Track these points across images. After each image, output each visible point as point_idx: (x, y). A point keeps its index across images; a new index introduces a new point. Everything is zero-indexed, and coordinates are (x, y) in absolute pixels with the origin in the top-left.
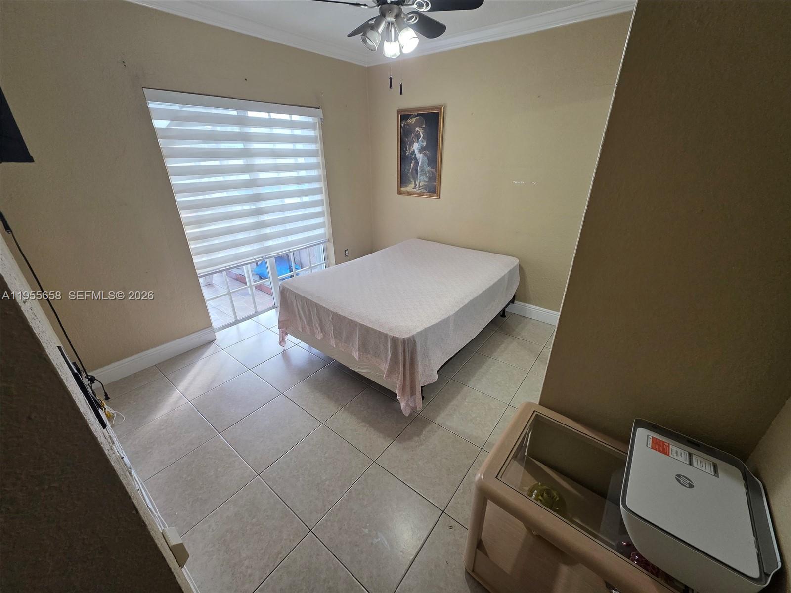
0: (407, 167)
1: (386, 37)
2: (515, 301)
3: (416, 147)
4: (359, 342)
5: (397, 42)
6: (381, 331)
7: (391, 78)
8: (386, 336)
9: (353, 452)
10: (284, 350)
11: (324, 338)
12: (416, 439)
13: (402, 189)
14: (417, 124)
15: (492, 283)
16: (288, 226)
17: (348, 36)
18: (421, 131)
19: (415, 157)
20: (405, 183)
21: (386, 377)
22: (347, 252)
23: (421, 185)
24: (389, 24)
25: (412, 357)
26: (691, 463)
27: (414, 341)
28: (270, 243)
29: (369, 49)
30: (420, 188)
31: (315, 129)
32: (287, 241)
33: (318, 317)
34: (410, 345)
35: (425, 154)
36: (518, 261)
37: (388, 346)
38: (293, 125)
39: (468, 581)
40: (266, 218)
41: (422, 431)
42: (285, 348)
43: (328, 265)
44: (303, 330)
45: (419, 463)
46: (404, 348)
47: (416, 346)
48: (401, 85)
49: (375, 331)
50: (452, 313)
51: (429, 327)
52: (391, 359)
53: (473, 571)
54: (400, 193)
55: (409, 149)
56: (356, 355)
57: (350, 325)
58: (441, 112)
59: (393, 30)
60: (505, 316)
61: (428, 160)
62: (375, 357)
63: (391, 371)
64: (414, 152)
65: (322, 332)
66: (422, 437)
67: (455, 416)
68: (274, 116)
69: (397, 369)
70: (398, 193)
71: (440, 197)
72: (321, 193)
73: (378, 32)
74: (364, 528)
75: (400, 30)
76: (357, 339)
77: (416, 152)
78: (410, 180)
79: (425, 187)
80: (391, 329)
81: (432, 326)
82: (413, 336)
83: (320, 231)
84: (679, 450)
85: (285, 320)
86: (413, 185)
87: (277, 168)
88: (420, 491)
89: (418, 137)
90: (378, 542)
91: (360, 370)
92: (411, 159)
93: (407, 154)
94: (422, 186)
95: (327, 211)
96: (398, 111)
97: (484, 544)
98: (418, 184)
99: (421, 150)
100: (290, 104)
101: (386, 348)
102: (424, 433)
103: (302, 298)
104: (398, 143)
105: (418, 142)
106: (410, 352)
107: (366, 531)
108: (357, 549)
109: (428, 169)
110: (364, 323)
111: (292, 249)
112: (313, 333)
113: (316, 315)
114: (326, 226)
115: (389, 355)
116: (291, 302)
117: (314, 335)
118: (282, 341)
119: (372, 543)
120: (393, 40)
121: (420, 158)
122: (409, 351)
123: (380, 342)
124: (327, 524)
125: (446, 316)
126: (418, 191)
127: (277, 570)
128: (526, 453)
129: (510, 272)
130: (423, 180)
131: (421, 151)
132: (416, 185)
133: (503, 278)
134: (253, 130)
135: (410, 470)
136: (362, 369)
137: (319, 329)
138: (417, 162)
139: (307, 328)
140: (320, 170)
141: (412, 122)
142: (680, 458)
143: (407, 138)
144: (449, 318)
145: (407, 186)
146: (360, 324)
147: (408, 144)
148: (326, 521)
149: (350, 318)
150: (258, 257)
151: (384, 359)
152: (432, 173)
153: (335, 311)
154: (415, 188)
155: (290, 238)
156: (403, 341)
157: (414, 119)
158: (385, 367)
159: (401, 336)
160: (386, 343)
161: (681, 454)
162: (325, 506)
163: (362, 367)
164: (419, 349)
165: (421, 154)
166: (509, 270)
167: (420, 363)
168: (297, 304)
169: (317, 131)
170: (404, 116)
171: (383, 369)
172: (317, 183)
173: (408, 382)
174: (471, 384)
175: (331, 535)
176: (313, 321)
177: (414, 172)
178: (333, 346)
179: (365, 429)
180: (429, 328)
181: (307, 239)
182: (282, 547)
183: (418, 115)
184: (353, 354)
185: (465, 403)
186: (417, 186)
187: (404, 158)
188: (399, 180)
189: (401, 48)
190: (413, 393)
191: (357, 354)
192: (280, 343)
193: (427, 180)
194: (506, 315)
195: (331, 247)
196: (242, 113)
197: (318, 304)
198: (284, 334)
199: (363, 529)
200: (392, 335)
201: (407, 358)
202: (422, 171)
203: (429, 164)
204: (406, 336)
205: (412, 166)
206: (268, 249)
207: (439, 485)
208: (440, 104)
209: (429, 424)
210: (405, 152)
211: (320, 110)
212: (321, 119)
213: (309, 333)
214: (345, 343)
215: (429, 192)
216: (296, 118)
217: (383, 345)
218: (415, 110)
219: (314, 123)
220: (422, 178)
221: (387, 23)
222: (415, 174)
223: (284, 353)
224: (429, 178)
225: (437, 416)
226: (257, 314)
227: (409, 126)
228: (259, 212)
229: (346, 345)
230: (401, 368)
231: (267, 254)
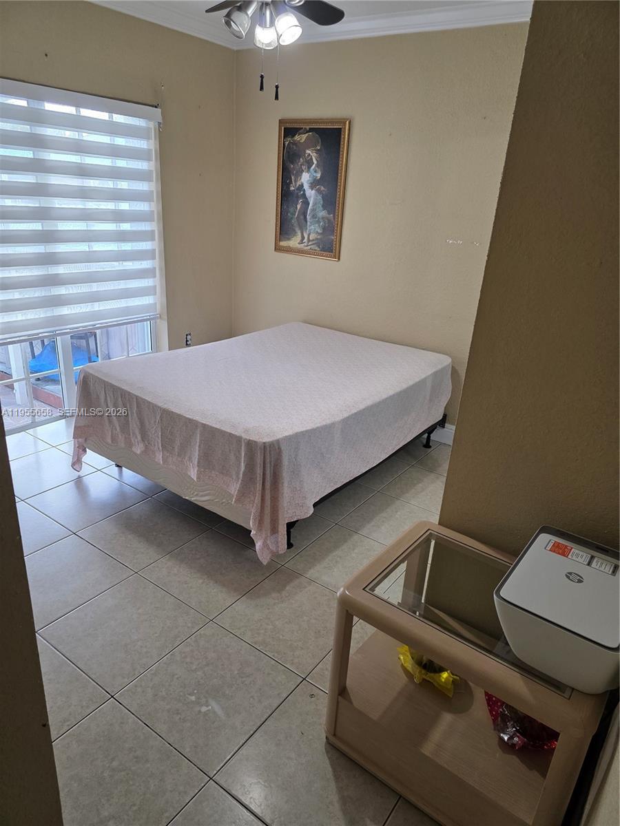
0: (291, 210)
1: (259, 19)
2: (446, 425)
3: (305, 178)
4: (199, 451)
5: (272, 30)
6: (233, 433)
7: (262, 77)
8: (239, 439)
9: (180, 608)
10: (79, 477)
11: (146, 450)
12: (274, 595)
13: (283, 243)
14: (308, 144)
15: (405, 386)
16: (95, 287)
17: (207, 11)
18: (314, 156)
19: (304, 195)
20: (287, 234)
21: (235, 502)
22: (189, 337)
23: (311, 239)
24: (263, 4)
25: (275, 473)
26: (589, 564)
27: (279, 448)
28: (65, 311)
29: (234, 35)
30: (310, 243)
31: (149, 139)
32: (92, 310)
33: (140, 419)
34: (272, 452)
35: (319, 191)
36: (449, 360)
37: (241, 455)
38: (113, 129)
39: (327, 752)
40: (61, 270)
41: (285, 586)
42: (82, 473)
43: (156, 347)
44: (113, 439)
45: (277, 623)
46: (264, 457)
47: (281, 456)
48: (277, 87)
49: (223, 433)
50: (338, 419)
51: (302, 432)
52: (244, 474)
53: (335, 735)
54: (278, 248)
55: (296, 181)
56: (193, 473)
57: (186, 426)
58: (345, 128)
59: (268, 13)
60: (430, 447)
61: (323, 201)
62: (223, 474)
63: (243, 493)
64: (302, 186)
65: (143, 441)
66: (284, 593)
67: (335, 570)
68: (85, 112)
69: (252, 489)
70: (276, 249)
71: (339, 259)
72: (153, 239)
73: (247, 15)
74: (189, 695)
75: (278, 13)
76: (197, 448)
77: (306, 187)
78: (294, 230)
79: (318, 242)
80: (246, 431)
81: (307, 431)
82: (278, 441)
83: (148, 300)
84: (581, 553)
85: (85, 426)
86: (299, 238)
87: (84, 194)
88: (274, 656)
89: (310, 163)
90: (208, 710)
91: (198, 498)
92: (298, 198)
93: (292, 188)
94: (313, 240)
95: (161, 269)
96: (281, 122)
97: (349, 692)
98: (306, 236)
99: (313, 184)
100: (112, 96)
101: (238, 459)
102: (287, 588)
103: (115, 389)
104: (278, 172)
105: (308, 171)
106: (272, 465)
107: (193, 698)
108: (178, 718)
109: (322, 213)
110: (207, 423)
111: (98, 323)
112: (130, 445)
113: (135, 414)
114: (157, 293)
115: (243, 468)
116: (98, 396)
117: (131, 448)
118: (77, 463)
119: (200, 711)
120: (268, 26)
121: (310, 197)
122: (271, 462)
123: (230, 450)
124: (136, 690)
125: (328, 422)
126: (306, 248)
127: (63, 738)
128: (423, 601)
129: (435, 374)
130: (313, 230)
131: (312, 186)
132: (303, 238)
133: (423, 381)
134: (50, 132)
135: (262, 631)
136: (202, 496)
137: (139, 437)
138: (306, 203)
139: (120, 436)
140: (152, 203)
141: (301, 140)
142: (579, 559)
143: (292, 163)
144: (333, 424)
145: (289, 239)
146: (203, 424)
147: (293, 175)
148: (136, 686)
149: (187, 416)
150: (43, 332)
151: (234, 477)
152: (329, 220)
153: (165, 406)
154: (301, 242)
155: (98, 307)
156: (263, 447)
157: (304, 137)
158: (234, 488)
159: (261, 440)
160: (239, 452)
161: (582, 557)
162: (134, 670)
163: (201, 493)
164: (285, 461)
165: (313, 191)
166: (434, 370)
167: (286, 484)
168: (106, 399)
169: (152, 142)
170: (289, 130)
171: (232, 493)
172: (147, 223)
173: (268, 510)
174: (364, 531)
175: (141, 702)
176: (131, 425)
177: (302, 217)
178: (159, 464)
179: (201, 581)
180: (303, 434)
181: (126, 311)
182: (70, 714)
183: (311, 130)
184: (189, 474)
185: (354, 555)
186: (305, 240)
187: (287, 195)
188: (278, 228)
189: (279, 37)
190: (274, 530)
191: (196, 471)
192: (73, 465)
193: (320, 231)
194: (431, 444)
195: (163, 327)
196: (35, 104)
197: (140, 398)
198: (80, 450)
199: (187, 696)
200: (248, 438)
201: (268, 472)
202: (314, 216)
203: (324, 207)
204: (267, 440)
205: (298, 208)
206: (61, 320)
207: (302, 648)
208: (345, 117)
209: (297, 578)
210: (288, 185)
211: (159, 110)
212: (159, 123)
213: (123, 445)
214: (179, 455)
215: (323, 250)
216: (119, 118)
217: (235, 454)
218: (306, 123)
219: (148, 129)
220: (312, 227)
221: (260, 4)
222: (303, 221)
223: (79, 482)
224: (324, 229)
225: (310, 568)
226: (34, 425)
227: (296, 146)
228: (51, 259)
229: (180, 459)
230: (259, 486)
231: (57, 328)
